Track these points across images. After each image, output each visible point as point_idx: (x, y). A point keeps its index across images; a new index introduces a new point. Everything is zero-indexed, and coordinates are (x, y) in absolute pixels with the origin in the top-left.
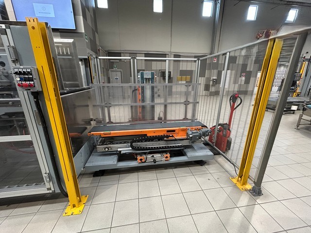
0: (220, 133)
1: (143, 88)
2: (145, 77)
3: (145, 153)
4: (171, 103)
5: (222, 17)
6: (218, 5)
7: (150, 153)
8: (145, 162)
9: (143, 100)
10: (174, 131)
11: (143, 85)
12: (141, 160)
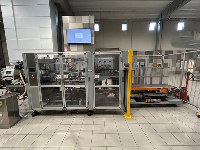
0: (182, 92)
1: (139, 70)
2: (141, 64)
3: (149, 98)
4: (154, 76)
5: (162, 30)
6: (159, 25)
7: (151, 98)
8: (149, 102)
9: (139, 75)
10: (160, 89)
11: (140, 68)
12: (147, 101)
